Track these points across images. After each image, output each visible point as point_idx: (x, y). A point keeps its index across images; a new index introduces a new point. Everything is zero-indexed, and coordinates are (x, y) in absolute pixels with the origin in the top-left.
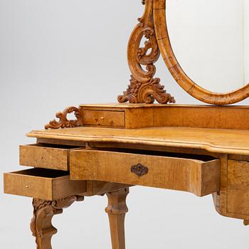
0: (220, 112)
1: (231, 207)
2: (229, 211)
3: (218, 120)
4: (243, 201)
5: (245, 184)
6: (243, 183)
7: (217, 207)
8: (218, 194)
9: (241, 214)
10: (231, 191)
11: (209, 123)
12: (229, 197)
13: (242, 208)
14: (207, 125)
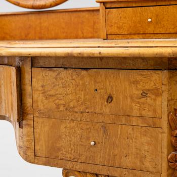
0: (40, 19)
1: (41, 148)
2: (39, 154)
3: (38, 29)
4: (60, 137)
5: (62, 108)
6: (58, 107)
7: (20, 147)
8: (20, 126)
9: (56, 158)
10: (40, 120)
11: (28, 34)
12: (37, 130)
13: (59, 149)
14: (26, 36)
